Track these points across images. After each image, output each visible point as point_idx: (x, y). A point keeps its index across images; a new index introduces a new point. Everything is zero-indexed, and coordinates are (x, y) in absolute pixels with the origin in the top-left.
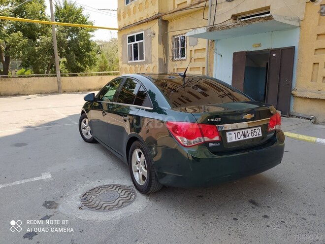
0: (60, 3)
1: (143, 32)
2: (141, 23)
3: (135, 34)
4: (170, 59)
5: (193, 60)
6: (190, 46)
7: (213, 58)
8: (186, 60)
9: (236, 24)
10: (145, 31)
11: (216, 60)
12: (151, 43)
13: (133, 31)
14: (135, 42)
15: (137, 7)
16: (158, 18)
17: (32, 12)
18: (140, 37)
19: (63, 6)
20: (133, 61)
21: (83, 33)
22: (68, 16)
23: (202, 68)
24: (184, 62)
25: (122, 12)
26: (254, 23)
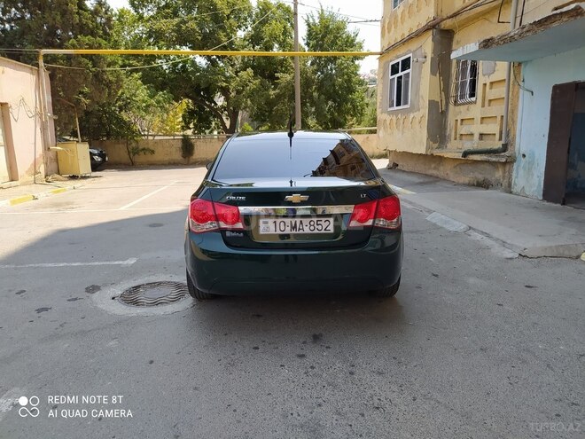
0: (312, 17)
1: (411, 55)
2: (409, 39)
3: (400, 60)
4: (452, 100)
5: (487, 103)
6: (484, 75)
7: (518, 98)
8: (475, 102)
9: (525, 30)
10: (414, 52)
11: (524, 100)
12: (420, 73)
13: (399, 54)
14: (400, 74)
15: (406, 12)
16: (433, 27)
17: (271, 35)
18: (406, 64)
19: (317, 21)
20: (395, 108)
21: (342, 64)
22: (324, 37)
23: (499, 118)
24: (472, 106)
25: (387, 22)
26: (554, 25)
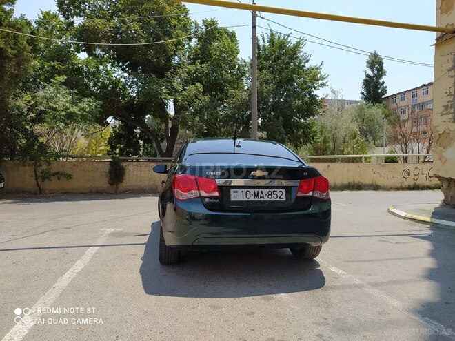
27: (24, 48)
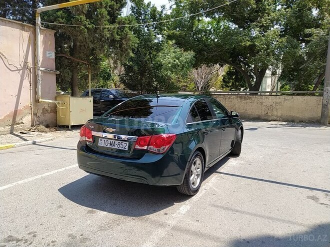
27: (127, 33)
